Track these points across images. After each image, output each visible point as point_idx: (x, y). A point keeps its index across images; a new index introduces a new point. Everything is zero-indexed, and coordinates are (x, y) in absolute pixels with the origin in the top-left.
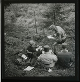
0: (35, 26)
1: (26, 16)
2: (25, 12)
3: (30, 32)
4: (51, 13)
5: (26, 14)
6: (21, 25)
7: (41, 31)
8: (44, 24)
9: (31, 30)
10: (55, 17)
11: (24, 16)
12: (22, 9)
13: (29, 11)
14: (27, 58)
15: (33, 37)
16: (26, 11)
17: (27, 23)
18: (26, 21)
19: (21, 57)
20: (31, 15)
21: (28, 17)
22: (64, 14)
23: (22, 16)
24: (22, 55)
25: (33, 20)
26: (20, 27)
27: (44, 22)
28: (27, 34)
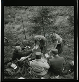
0: (24, 32)
1: (14, 23)
2: (12, 18)
3: (19, 39)
4: (38, 18)
5: (13, 20)
6: (9, 32)
7: (31, 37)
8: (33, 29)
9: (19, 36)
10: (43, 22)
11: (12, 22)
12: (9, 16)
13: (16, 17)
14: (17, 67)
15: (23, 43)
16: (14, 17)
17: (15, 30)
18: (14, 28)
19: (10, 67)
20: (19, 22)
21: (16, 23)
22: (52, 18)
23: (10, 23)
24: (11, 64)
25: (22, 26)
26: (9, 34)
27: (33, 28)
28: (16, 41)
